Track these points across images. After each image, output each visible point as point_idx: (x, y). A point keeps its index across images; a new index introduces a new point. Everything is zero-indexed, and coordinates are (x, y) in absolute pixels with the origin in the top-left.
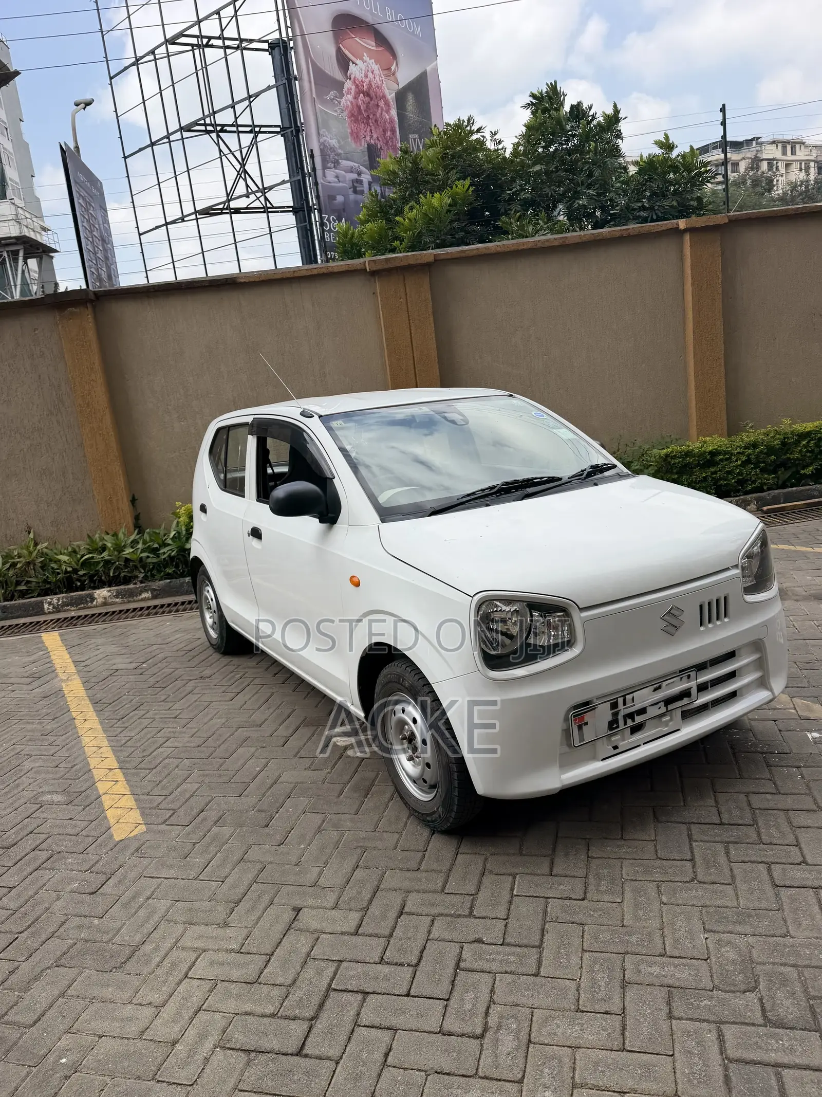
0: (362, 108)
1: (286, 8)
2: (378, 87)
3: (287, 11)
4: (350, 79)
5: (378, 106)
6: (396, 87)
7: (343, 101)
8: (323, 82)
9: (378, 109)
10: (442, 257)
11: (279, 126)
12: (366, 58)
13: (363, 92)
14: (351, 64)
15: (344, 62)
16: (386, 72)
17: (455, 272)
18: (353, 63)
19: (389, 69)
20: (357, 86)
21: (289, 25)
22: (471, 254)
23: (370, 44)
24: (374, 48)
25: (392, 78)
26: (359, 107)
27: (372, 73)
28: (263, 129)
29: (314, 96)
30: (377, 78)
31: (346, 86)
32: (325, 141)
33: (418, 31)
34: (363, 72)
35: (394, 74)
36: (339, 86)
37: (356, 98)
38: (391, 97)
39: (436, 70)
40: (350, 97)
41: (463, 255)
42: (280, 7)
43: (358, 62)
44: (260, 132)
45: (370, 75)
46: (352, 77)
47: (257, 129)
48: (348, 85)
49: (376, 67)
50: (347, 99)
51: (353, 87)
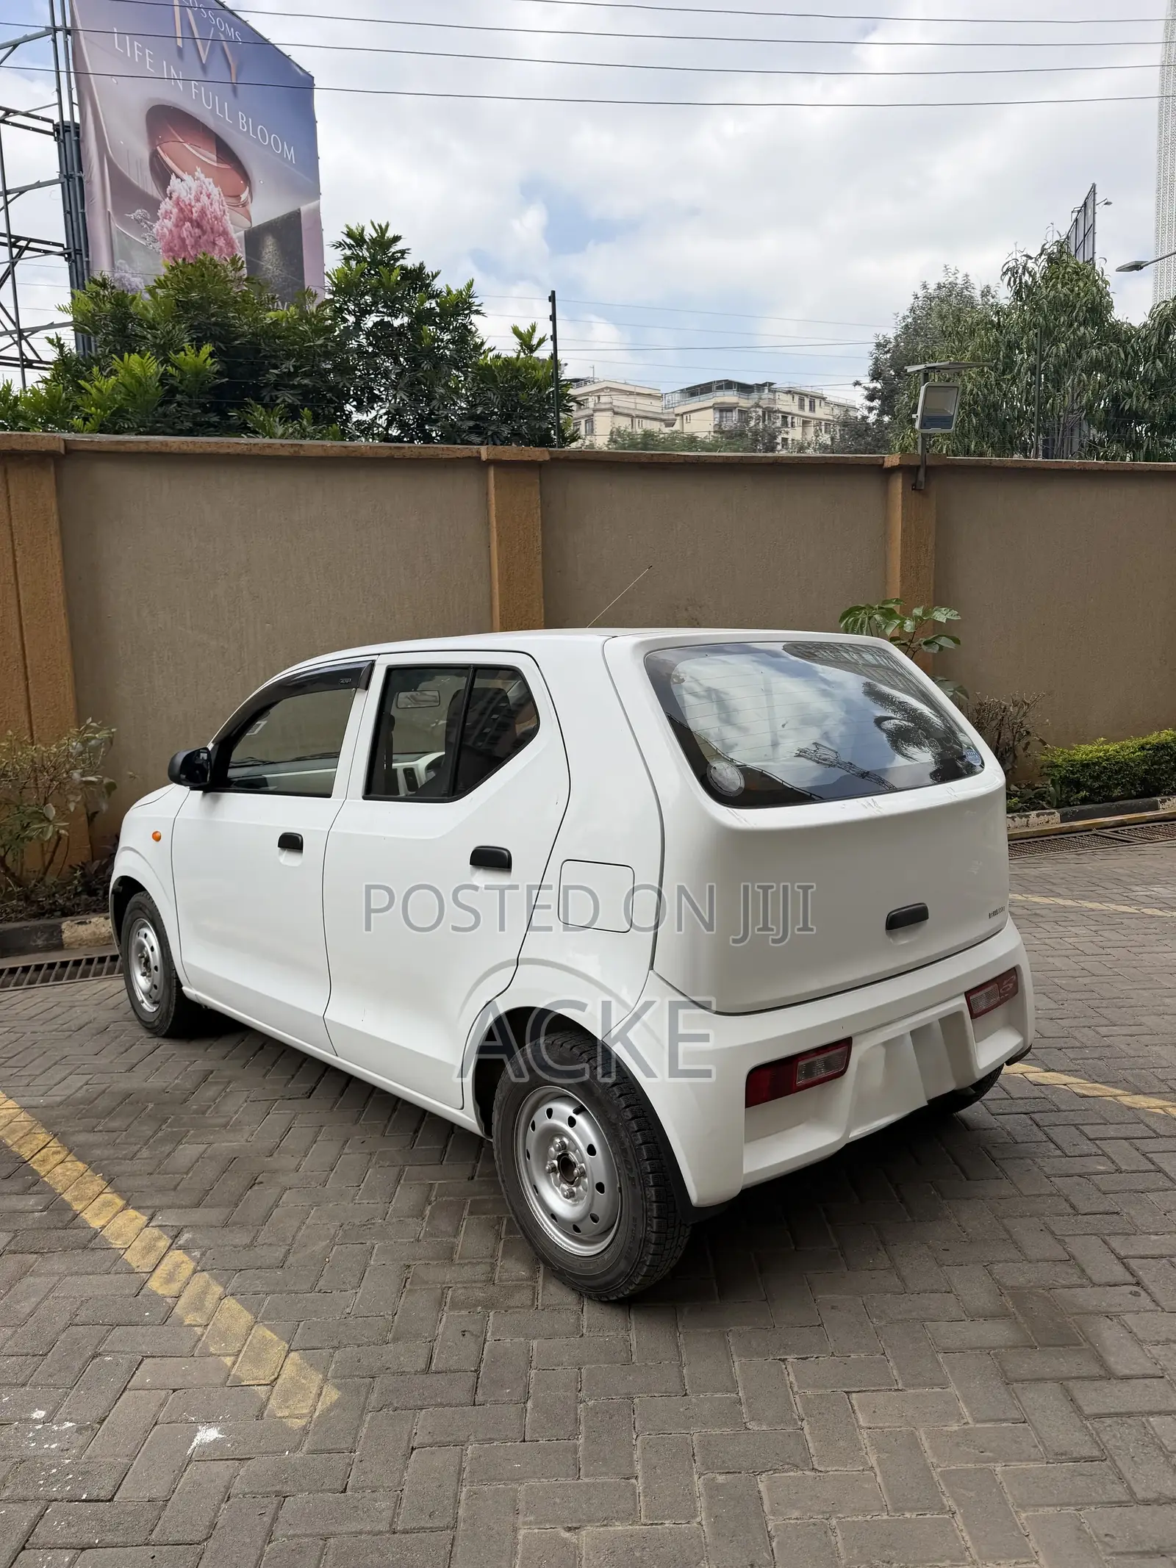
0: (187, 242)
1: (72, 70)
2: (216, 219)
3: (72, 75)
4: (171, 198)
5: (213, 243)
6: (248, 224)
7: (157, 226)
8: (124, 191)
9: (214, 248)
11: (61, 245)
12: (199, 173)
13: (191, 220)
14: (173, 177)
15: (162, 174)
16: (231, 200)
18: (177, 177)
19: (238, 197)
20: (181, 210)
21: (75, 100)
23: (208, 156)
24: (215, 164)
25: (240, 209)
26: (183, 240)
27: (208, 197)
28: (32, 245)
29: (109, 209)
30: (216, 206)
31: (163, 206)
32: (124, 277)
33: (290, 155)
34: (194, 193)
35: (244, 205)
36: (152, 205)
37: (178, 225)
38: (237, 235)
39: (316, 213)
40: (169, 224)
42: (62, 67)
43: (185, 176)
44: (27, 248)
45: (204, 198)
46: (175, 196)
47: (23, 243)
48: (166, 205)
49: (215, 191)
50: (164, 226)
51: (175, 211)
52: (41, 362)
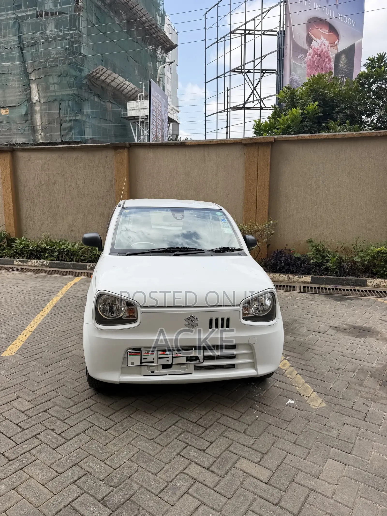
0: (315, 62)
2: (326, 52)
4: (311, 48)
5: (324, 61)
6: (336, 52)
7: (306, 59)
8: (297, 49)
9: (324, 62)
10: (279, 140)
11: (275, 70)
12: (322, 38)
13: (317, 54)
14: (313, 41)
15: (309, 40)
16: (332, 45)
17: (286, 147)
18: (315, 40)
19: (334, 43)
20: (315, 52)
21: (285, 24)
22: (294, 139)
23: (326, 31)
24: (328, 33)
25: (335, 47)
26: (314, 62)
27: (324, 45)
28: (267, 71)
29: (291, 56)
30: (326, 48)
31: (309, 52)
32: (293, 78)
33: (354, 24)
34: (319, 45)
35: (336, 46)
36: (305, 52)
37: (313, 57)
38: (332, 56)
39: (360, 44)
40: (310, 57)
41: (290, 139)
43: (317, 40)
44: (266, 73)
45: (323, 46)
46: (313, 47)
47: (264, 71)
48: (310, 51)
49: (327, 43)
50: (308, 58)
51: (312, 52)
52: (266, 107)
